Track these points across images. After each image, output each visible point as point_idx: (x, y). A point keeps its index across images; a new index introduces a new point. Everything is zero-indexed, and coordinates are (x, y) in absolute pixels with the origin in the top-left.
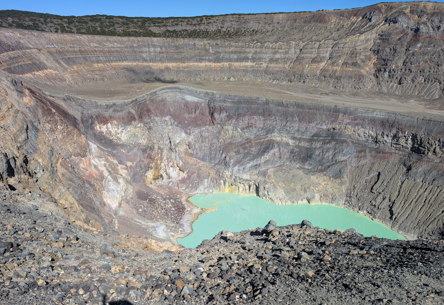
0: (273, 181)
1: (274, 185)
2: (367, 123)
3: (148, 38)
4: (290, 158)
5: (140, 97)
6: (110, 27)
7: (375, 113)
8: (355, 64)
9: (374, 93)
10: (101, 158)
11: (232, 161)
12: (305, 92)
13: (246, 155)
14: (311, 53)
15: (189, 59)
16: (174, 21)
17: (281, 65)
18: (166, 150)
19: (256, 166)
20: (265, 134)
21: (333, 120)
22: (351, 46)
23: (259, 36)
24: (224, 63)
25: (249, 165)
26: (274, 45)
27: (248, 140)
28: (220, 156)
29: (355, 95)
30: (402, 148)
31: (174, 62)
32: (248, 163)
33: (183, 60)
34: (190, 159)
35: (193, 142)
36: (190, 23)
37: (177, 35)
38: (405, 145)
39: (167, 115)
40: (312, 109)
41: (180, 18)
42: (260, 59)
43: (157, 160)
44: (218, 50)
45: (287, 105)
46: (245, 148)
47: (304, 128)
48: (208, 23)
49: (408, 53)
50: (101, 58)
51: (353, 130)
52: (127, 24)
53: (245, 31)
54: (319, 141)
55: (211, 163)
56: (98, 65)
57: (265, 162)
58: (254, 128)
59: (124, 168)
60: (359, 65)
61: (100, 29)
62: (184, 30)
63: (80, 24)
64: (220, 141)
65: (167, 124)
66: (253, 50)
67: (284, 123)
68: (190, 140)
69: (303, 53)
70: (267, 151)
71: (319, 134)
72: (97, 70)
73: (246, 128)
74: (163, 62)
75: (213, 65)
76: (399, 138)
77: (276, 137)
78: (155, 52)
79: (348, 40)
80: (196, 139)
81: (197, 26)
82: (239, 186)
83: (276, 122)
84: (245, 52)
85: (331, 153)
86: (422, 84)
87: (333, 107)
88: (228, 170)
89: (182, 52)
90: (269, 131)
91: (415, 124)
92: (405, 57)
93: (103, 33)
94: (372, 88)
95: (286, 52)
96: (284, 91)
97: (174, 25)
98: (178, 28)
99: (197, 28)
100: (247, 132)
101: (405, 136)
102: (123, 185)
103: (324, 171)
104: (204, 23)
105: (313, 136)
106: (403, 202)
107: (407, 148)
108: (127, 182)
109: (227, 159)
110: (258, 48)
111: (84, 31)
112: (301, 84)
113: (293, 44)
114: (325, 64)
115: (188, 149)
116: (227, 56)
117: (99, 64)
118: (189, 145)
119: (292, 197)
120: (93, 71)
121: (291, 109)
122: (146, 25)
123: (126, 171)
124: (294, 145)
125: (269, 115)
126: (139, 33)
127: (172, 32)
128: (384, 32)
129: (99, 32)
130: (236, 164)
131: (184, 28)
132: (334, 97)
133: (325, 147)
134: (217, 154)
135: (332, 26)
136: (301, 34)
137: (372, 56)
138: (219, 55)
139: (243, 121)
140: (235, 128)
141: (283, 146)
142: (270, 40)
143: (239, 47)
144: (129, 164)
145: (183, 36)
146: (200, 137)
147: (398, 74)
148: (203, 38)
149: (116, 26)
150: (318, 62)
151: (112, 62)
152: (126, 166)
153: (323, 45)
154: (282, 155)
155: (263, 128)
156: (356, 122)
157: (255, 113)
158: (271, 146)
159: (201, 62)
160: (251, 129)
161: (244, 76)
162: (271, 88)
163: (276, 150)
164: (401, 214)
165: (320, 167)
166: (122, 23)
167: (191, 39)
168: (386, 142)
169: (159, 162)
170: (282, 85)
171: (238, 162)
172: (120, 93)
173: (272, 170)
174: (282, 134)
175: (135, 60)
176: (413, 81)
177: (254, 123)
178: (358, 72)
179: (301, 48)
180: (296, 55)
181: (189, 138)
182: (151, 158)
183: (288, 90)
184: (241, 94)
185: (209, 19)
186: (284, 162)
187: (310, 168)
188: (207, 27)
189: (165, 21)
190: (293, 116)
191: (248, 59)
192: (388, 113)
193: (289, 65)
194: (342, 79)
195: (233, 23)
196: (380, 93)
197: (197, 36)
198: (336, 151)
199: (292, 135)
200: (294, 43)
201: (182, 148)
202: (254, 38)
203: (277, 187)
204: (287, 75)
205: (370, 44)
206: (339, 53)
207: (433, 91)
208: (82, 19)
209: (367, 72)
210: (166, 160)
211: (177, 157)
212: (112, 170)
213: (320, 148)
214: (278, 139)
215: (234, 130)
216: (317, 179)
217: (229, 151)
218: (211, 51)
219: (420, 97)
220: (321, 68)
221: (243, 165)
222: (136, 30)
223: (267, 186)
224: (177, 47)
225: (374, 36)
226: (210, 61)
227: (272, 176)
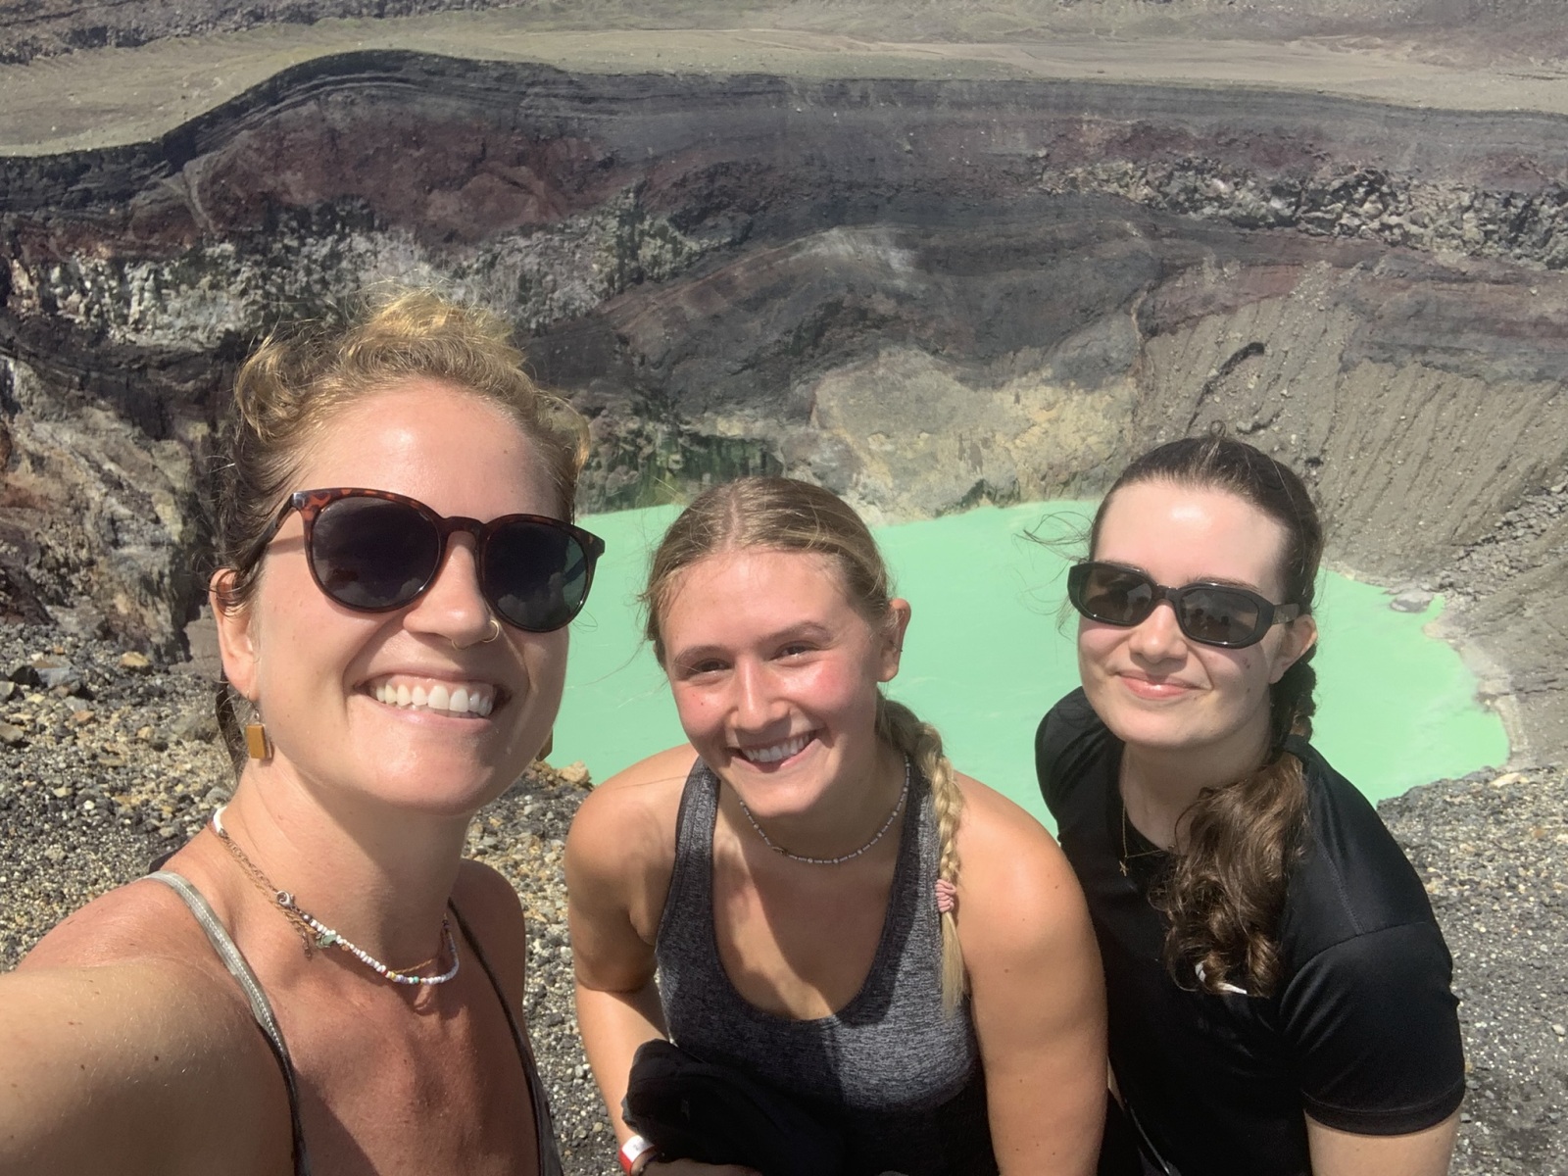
0: (842, 432)
1: (846, 451)
10: (60, 418)
27: (718, 271)
30: (1339, 236)
32: (730, 369)
40: (968, 107)
45: (864, 97)
46: (707, 307)
51: (1143, 181)
54: (1011, 240)
58: (735, 212)
59: (176, 456)
71: (1007, 211)
77: (834, 242)
88: (647, 408)
100: (708, 235)
101: (1347, 186)
103: (1042, 364)
109: (639, 361)
119: (926, 489)
121: (882, 115)
123: (185, 466)
124: (908, 269)
133: (1037, 264)
134: (589, 344)
139: (682, 185)
140: (655, 220)
141: (865, 278)
144: (197, 431)
152: (185, 441)
158: (816, 284)
165: (1025, 352)
173: (831, 385)
174: (857, 229)
177: (731, 189)
190: (893, 145)
203: (861, 456)
213: (1017, 268)
214: (845, 252)
216: (1017, 400)
217: (638, 328)
223: (818, 458)
227: (835, 413)
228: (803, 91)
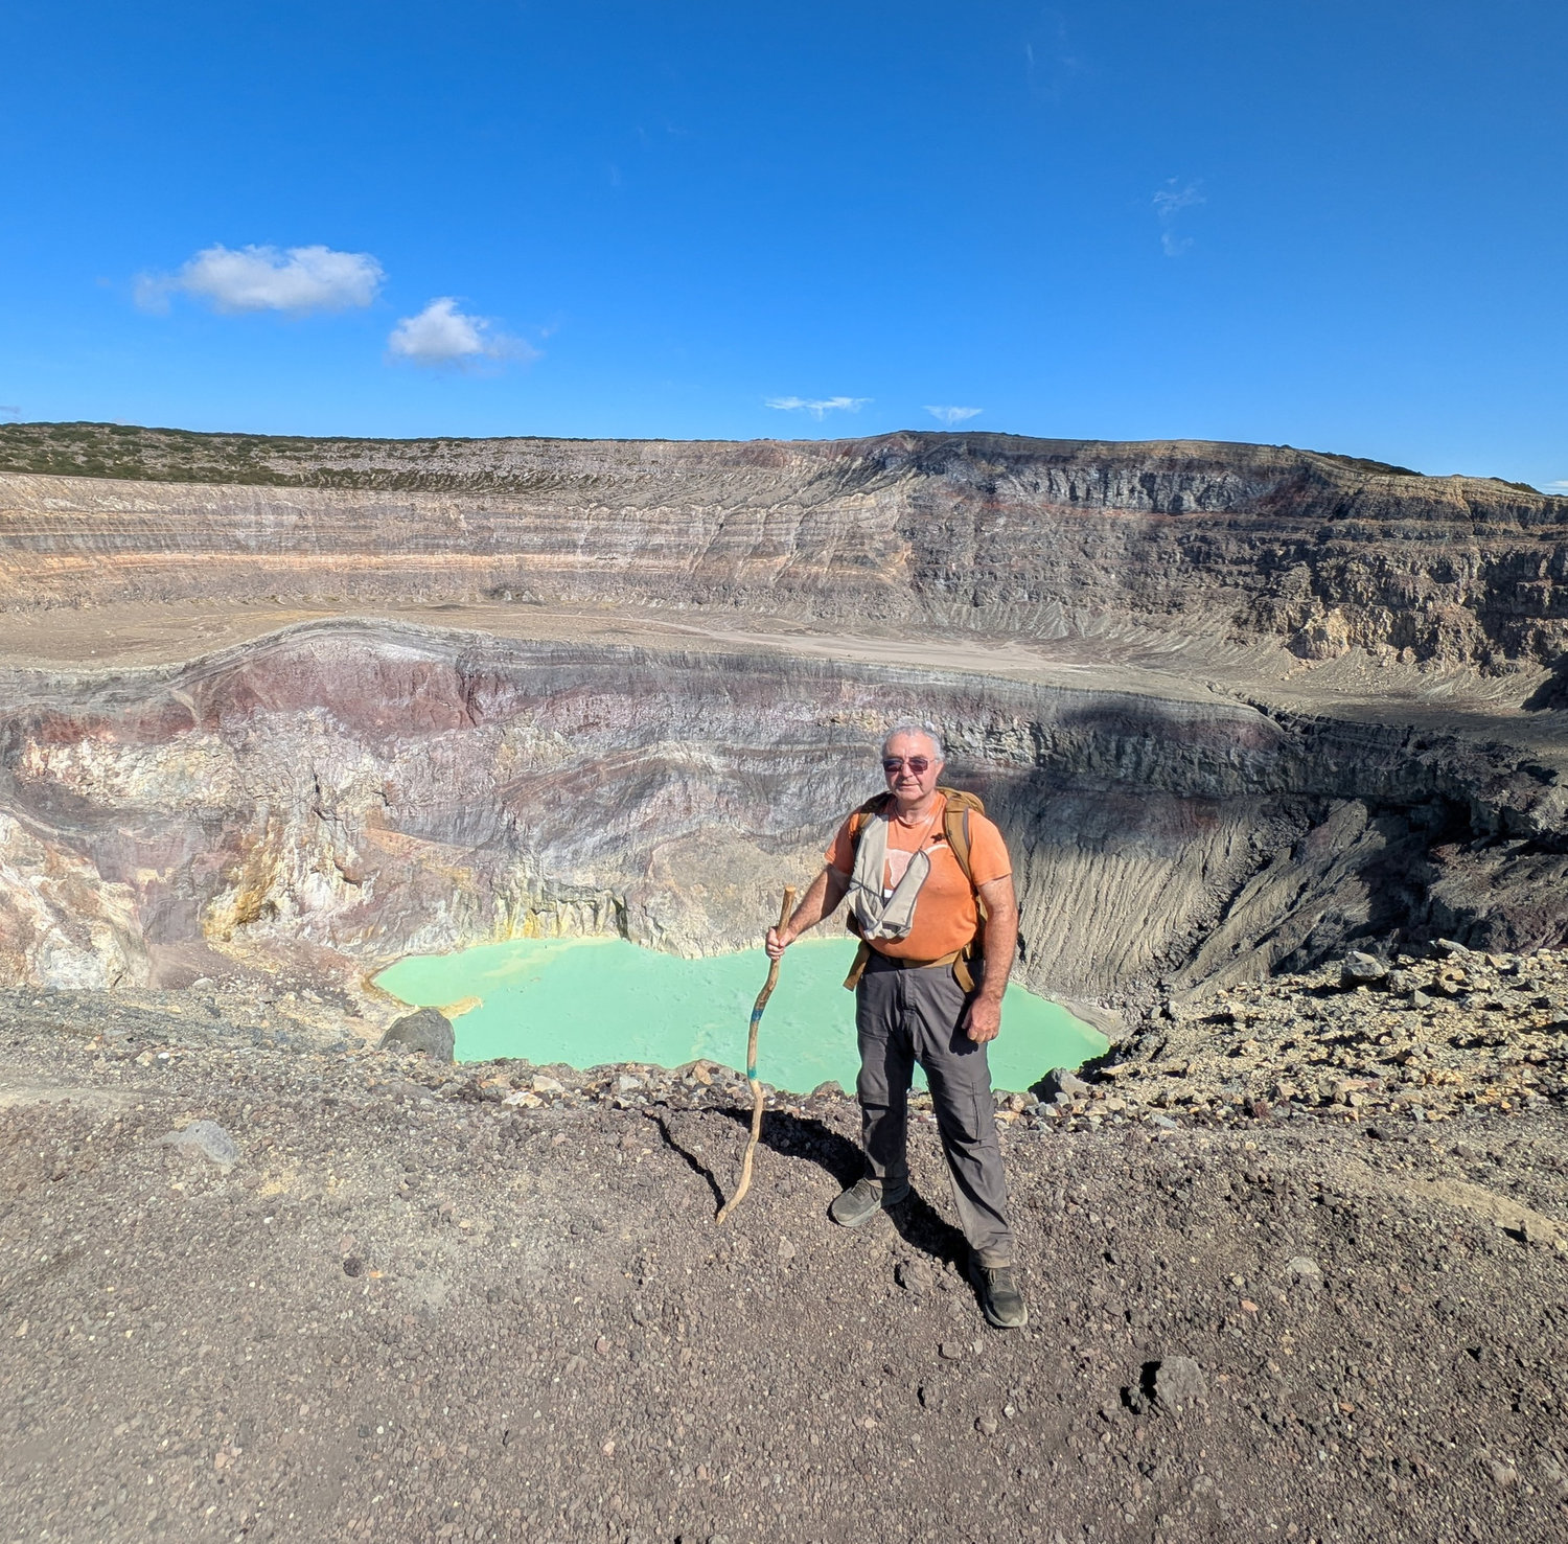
0: (671, 882)
1: (675, 896)
2: (916, 701)
3: (257, 488)
4: (717, 808)
5: (216, 652)
6: (124, 455)
7: (932, 676)
8: (861, 561)
9: (916, 628)
10: (29, 863)
11: (536, 832)
12: (742, 629)
13: (580, 810)
14: (748, 533)
15: (392, 546)
16: (346, 447)
17: (670, 563)
18: (299, 816)
19: (615, 843)
20: (637, 743)
21: (827, 697)
22: (845, 519)
23: (602, 490)
24: (502, 556)
25: (591, 842)
26: (647, 513)
27: (587, 766)
28: (493, 821)
29: (874, 632)
30: (1011, 761)
31: (341, 554)
32: (590, 834)
33: (374, 547)
34: (386, 840)
35: (399, 783)
36: (398, 454)
37: (355, 483)
38: (1016, 751)
39: (315, 705)
40: (767, 672)
41: (369, 440)
42: (609, 546)
43: (260, 852)
44: (485, 522)
45: (697, 662)
46: (578, 790)
47: (752, 723)
48: (455, 456)
49: (980, 537)
50: (79, 542)
51: (882, 721)
52: (189, 450)
53: (562, 478)
54: (797, 755)
55: (464, 845)
56: (63, 562)
57: (643, 828)
58: (604, 729)
59: (122, 895)
60: (874, 564)
61: (85, 459)
62: (378, 472)
63: (13, 444)
64: (496, 773)
65: (310, 732)
66: (588, 525)
67: (693, 710)
68: (390, 776)
69: (727, 533)
70: (648, 792)
71: (793, 735)
72: (58, 575)
73: (580, 729)
74: (304, 552)
75: (469, 559)
76: (1001, 734)
77: (671, 750)
78: (280, 525)
79: (838, 506)
80: (413, 773)
81: (419, 462)
82: (560, 911)
83: (669, 709)
84: (565, 529)
85: (832, 785)
86: (1025, 604)
87: (822, 665)
88: (522, 862)
89: (371, 528)
90: (651, 736)
91: (1031, 697)
92: (976, 546)
93: (96, 471)
94: (911, 614)
95: (680, 530)
96: (682, 627)
97: (345, 457)
98: (360, 465)
99: (421, 467)
100: (583, 742)
101: (1013, 730)
102: (111, 955)
103: (819, 838)
104: (442, 456)
105: (778, 743)
106: (1044, 905)
107: (1026, 760)
108: (127, 941)
109: (520, 827)
110: (603, 519)
111: (22, 463)
112: (726, 608)
113: (697, 511)
114: (788, 560)
115: (380, 807)
116: (511, 538)
117: (66, 559)
118: (387, 794)
119: (734, 928)
120: (38, 579)
121: (710, 673)
122: (252, 454)
123: (128, 904)
124: (725, 770)
125: (648, 692)
126: (226, 473)
127: (337, 473)
128: (920, 491)
129: (79, 466)
130: (549, 842)
131: (378, 466)
132: (820, 640)
133: (815, 771)
134: (484, 814)
135: (794, 475)
136: (716, 491)
137: (900, 542)
138: (487, 534)
139: (568, 710)
140: (546, 730)
141: (693, 774)
142: (633, 501)
143: (548, 517)
144: (145, 876)
145: (374, 485)
146: (425, 764)
147: (967, 583)
148: (437, 491)
149: (145, 452)
150: (769, 555)
151: (119, 553)
152: (132, 884)
153: (777, 515)
154: (693, 803)
155: (630, 727)
156: (887, 700)
157: (606, 686)
158: (659, 778)
159: (432, 553)
160: (593, 731)
161: (563, 589)
162: (647, 621)
163: (674, 787)
164: (1044, 940)
165: (806, 829)
166: (168, 445)
167: (401, 493)
168: (971, 747)
169: (266, 859)
170: (677, 612)
171: (555, 835)
172: (137, 643)
173: (666, 848)
174: (689, 743)
175: (206, 546)
176: (1004, 599)
177: (602, 714)
178: (873, 577)
179: (721, 521)
180: (708, 538)
181: (387, 770)
182: (236, 848)
183: (694, 624)
184: (561, 638)
185: (458, 446)
186: (700, 823)
187: (778, 832)
188: (451, 465)
189: (316, 447)
190: (716, 692)
191: (575, 546)
192: (964, 674)
193: (692, 563)
194: (834, 595)
195: (528, 457)
196: (933, 628)
197: (418, 487)
198: (846, 780)
199: (718, 743)
200: (701, 509)
201: (358, 807)
202: (590, 495)
203: (685, 900)
204: (688, 587)
205: (892, 517)
206: (819, 535)
207: (1053, 621)
208: (23, 432)
209: (894, 578)
210: (296, 851)
211: (340, 834)
212: (72, 904)
213: (801, 773)
214: (679, 757)
215: (543, 736)
216: (801, 862)
217: (524, 803)
218: (463, 525)
219: (1027, 635)
220: (778, 568)
221: (572, 841)
222: (214, 465)
223: (651, 902)
224: (353, 513)
225: (898, 498)
226: (458, 549)
227: (667, 868)
228: (656, 655)
